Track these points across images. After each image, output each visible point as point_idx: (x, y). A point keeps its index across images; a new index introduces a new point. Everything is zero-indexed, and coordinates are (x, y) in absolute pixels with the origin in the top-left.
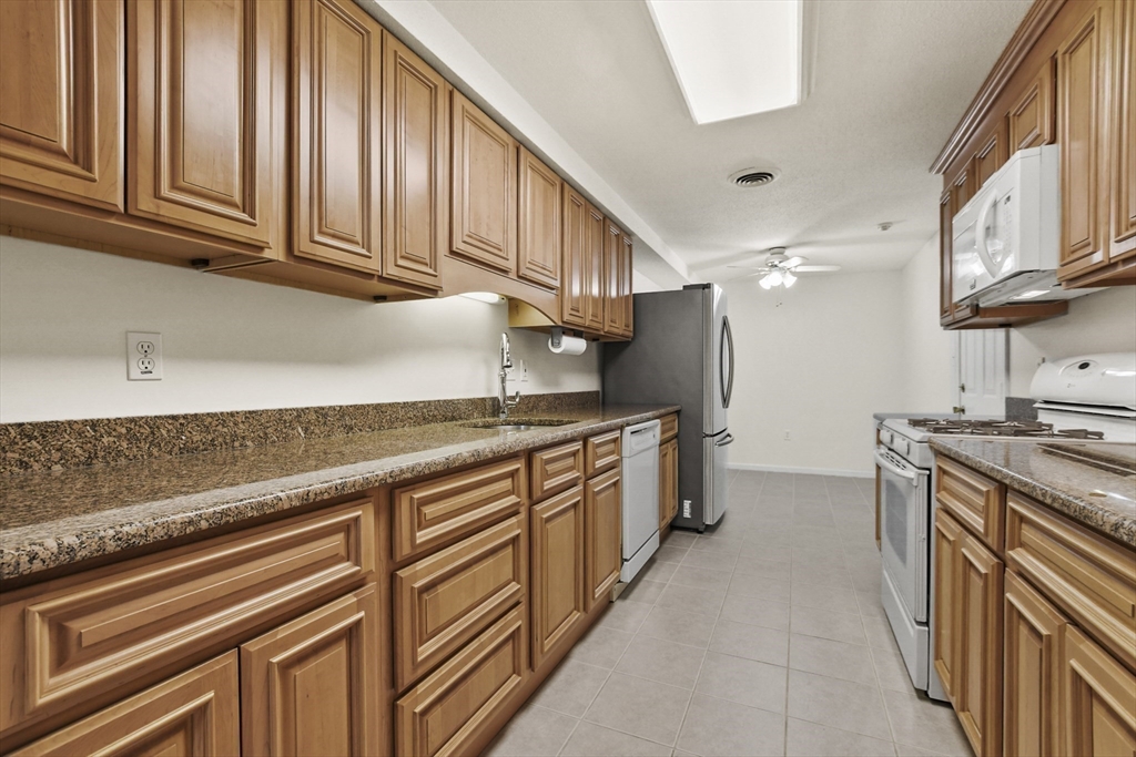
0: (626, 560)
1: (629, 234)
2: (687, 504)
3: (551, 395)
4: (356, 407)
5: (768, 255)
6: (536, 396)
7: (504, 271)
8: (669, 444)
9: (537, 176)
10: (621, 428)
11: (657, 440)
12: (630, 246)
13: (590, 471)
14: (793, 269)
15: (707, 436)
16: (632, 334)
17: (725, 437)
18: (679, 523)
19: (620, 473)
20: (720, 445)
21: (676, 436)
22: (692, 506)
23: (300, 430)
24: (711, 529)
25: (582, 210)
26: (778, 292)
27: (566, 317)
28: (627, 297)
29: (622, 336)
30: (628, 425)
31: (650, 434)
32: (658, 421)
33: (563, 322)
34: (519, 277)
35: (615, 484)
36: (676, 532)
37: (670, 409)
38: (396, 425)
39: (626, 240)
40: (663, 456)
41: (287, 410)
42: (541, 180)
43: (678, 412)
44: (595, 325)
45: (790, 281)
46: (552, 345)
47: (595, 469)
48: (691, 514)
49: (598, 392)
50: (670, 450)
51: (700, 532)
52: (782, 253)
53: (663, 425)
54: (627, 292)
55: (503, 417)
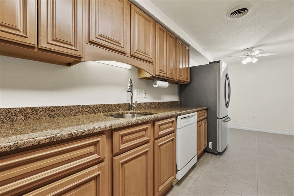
0: (178, 170)
1: (188, 45)
2: (211, 143)
3: (157, 102)
4: (55, 107)
5: (245, 51)
6: (150, 103)
7: (124, 53)
8: (202, 121)
9: (140, 17)
10: (176, 117)
11: (196, 120)
12: (188, 50)
13: (156, 136)
14: (256, 56)
15: (219, 118)
16: (189, 81)
17: (226, 118)
18: (207, 150)
19: (175, 136)
20: (224, 122)
21: (206, 118)
22: (213, 144)
23: (21, 116)
24: (221, 154)
25: (165, 33)
26: (250, 64)
27: (157, 73)
28: (187, 68)
29: (185, 81)
30: (180, 115)
31: (192, 118)
32: (196, 113)
33: (156, 75)
34: (131, 56)
35: (172, 140)
36: (206, 154)
37: (203, 108)
38: (78, 114)
39: (187, 48)
40: (199, 126)
41: (13, 109)
42: (143, 19)
43: (207, 109)
44: (172, 77)
45: (255, 60)
46: (154, 84)
47: (159, 135)
48: (212, 147)
49: (178, 101)
50: (203, 124)
51: (216, 155)
52: (251, 50)
53: (199, 114)
54: (187, 66)
55: (131, 111)
